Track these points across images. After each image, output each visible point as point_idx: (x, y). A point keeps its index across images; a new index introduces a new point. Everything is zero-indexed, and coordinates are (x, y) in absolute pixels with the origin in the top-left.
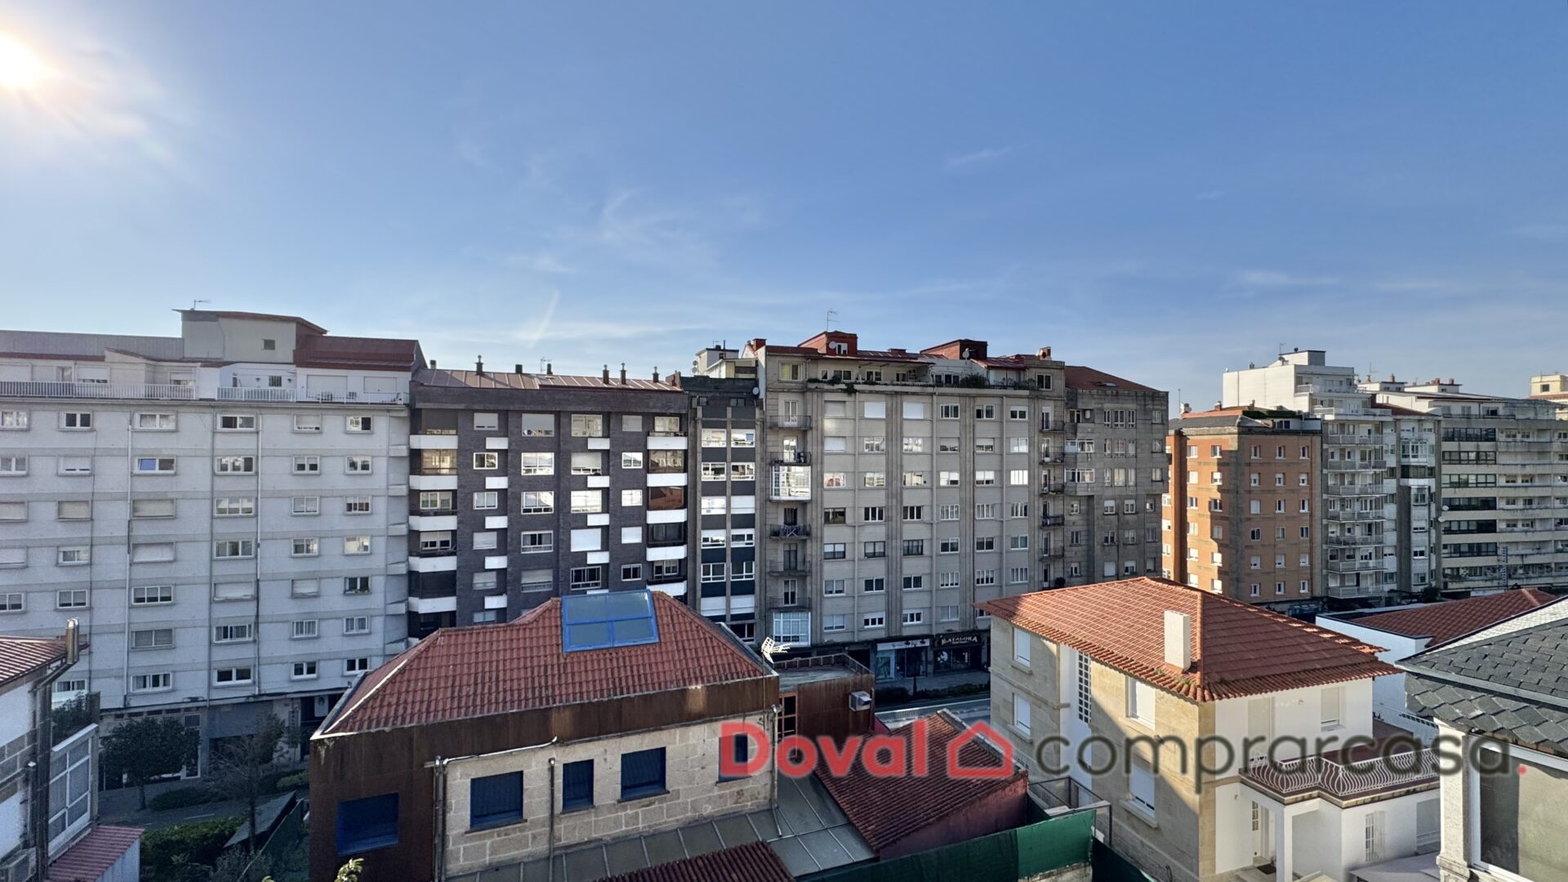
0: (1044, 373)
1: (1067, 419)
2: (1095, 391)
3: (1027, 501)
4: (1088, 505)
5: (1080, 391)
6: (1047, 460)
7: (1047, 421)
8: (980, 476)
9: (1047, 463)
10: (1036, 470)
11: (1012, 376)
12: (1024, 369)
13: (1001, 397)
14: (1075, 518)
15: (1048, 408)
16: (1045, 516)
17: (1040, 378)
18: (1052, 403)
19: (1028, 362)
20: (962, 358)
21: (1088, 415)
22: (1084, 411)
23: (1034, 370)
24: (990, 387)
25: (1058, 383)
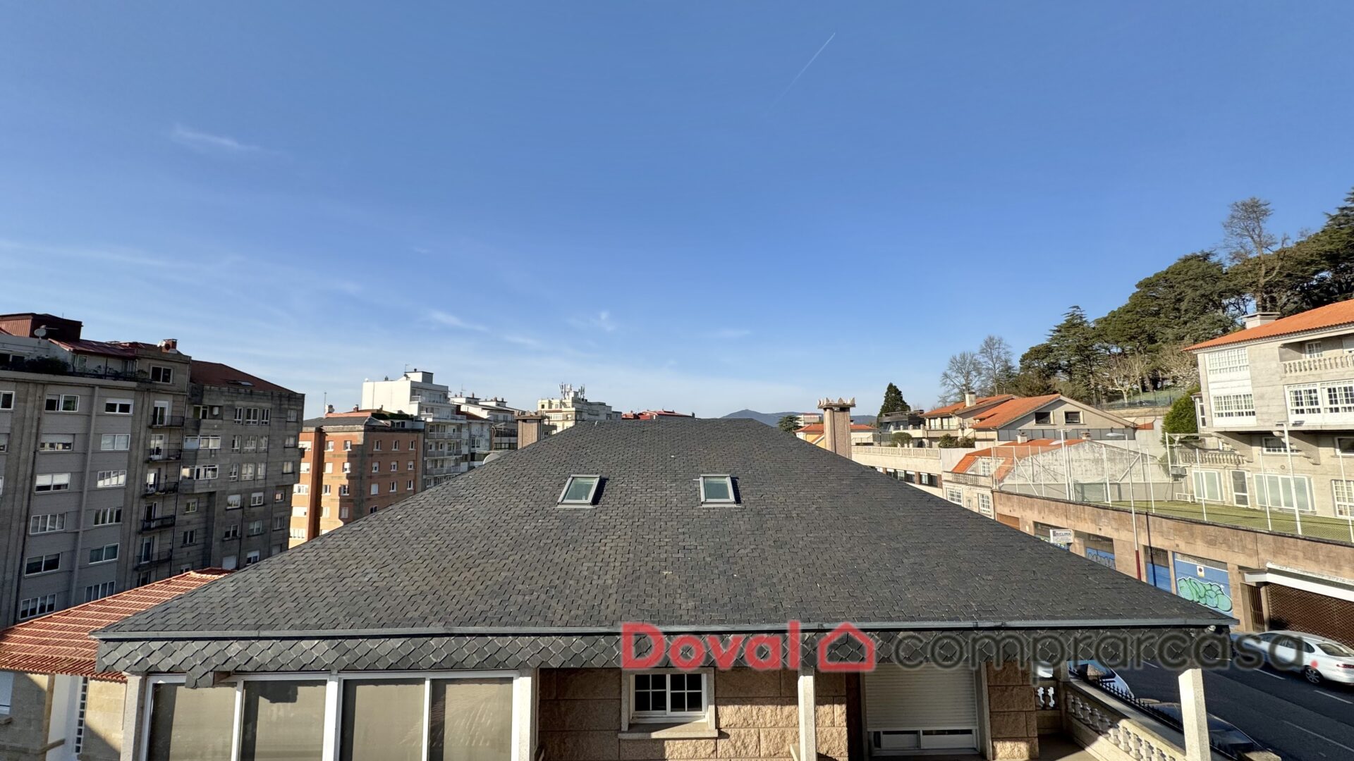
0: (163, 365)
1: (189, 414)
2: (225, 389)
3: (121, 504)
4: (208, 501)
5: (208, 387)
6: (156, 457)
7: (162, 417)
8: (42, 480)
9: (155, 461)
10: (139, 471)
11: (116, 366)
12: (133, 359)
13: (92, 387)
14: (190, 517)
15: (164, 403)
16: (149, 517)
17: (156, 372)
18: (170, 398)
19: (140, 352)
20: (32, 335)
21: (216, 412)
22: (212, 408)
23: (148, 362)
24: (73, 374)
25: (181, 378)
